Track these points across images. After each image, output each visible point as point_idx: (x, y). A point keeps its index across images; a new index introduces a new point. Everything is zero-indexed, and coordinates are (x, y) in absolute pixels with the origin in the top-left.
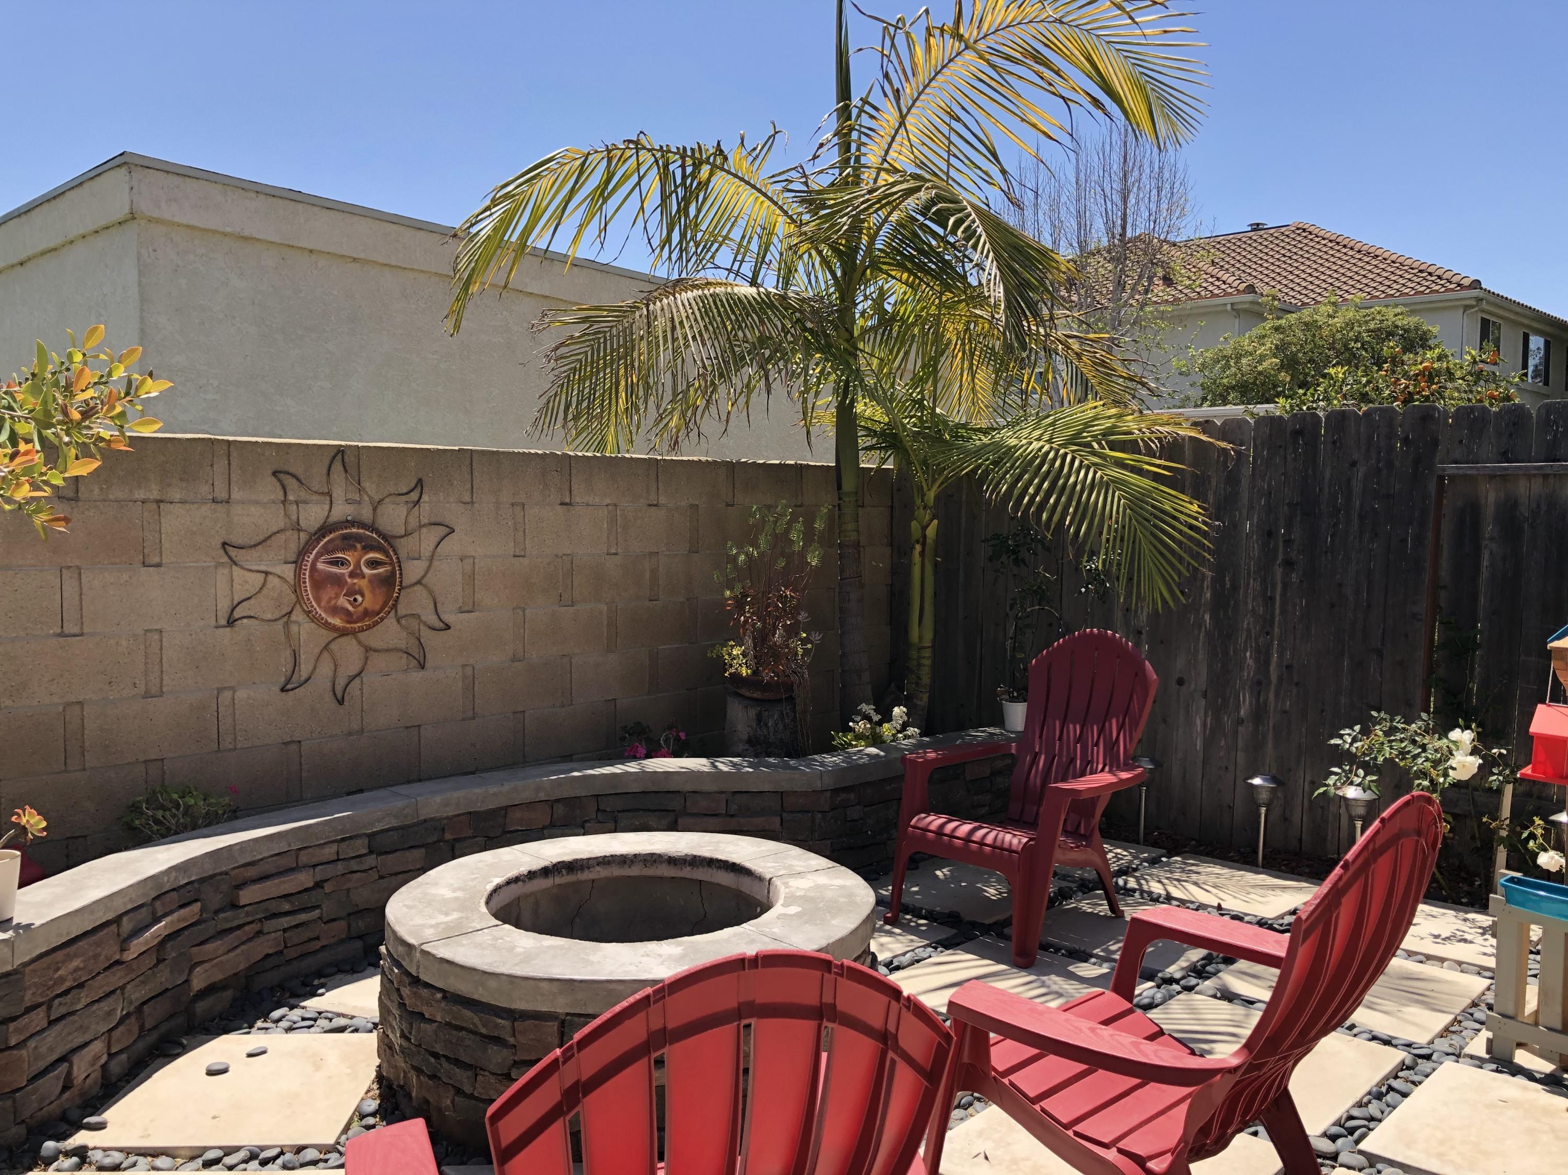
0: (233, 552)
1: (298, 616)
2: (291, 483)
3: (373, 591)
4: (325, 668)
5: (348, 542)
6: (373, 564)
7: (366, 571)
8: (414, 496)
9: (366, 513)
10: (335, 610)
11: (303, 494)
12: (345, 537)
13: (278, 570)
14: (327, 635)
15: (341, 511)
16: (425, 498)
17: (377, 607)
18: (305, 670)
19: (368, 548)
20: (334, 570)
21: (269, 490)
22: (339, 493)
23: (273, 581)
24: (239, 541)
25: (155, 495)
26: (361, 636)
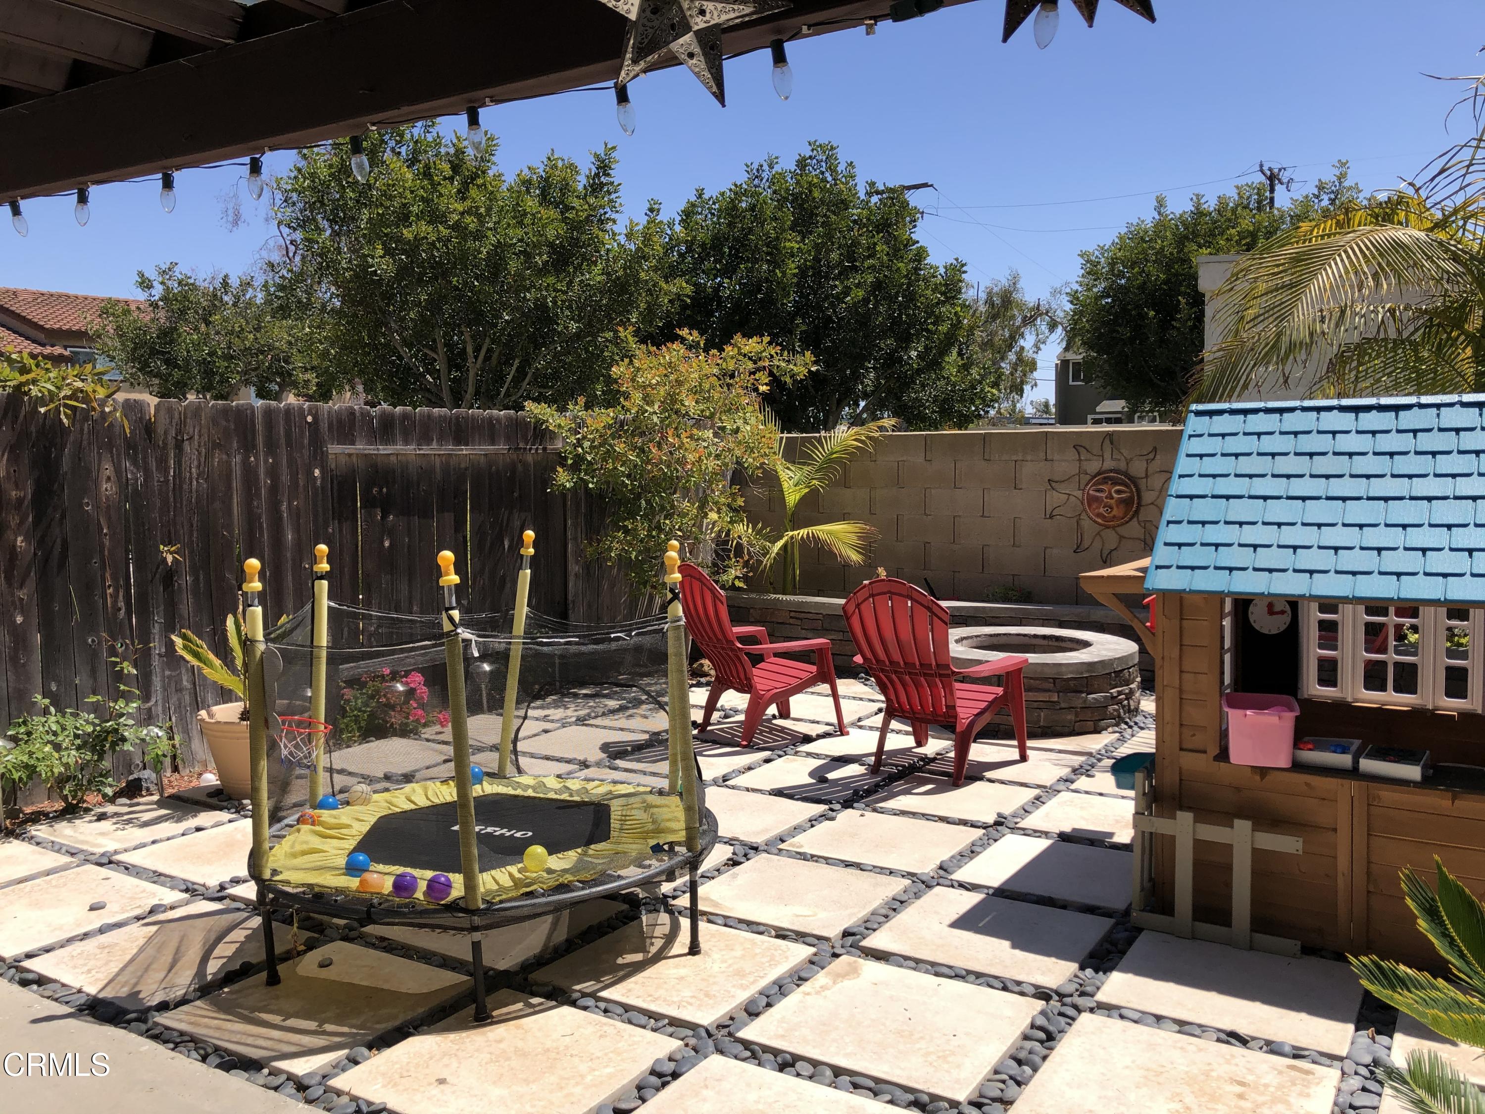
0: (1053, 484)
1: (1084, 516)
2: (1082, 450)
3: (1117, 506)
4: (1097, 544)
5: (1105, 481)
6: (1118, 492)
7: (1115, 495)
8: (1151, 456)
9: (1122, 466)
10: (1099, 515)
11: (1089, 456)
12: (1105, 478)
13: (1075, 493)
14: (1099, 528)
15: (1109, 464)
16: (1158, 457)
17: (1121, 515)
18: (1086, 544)
19: (1115, 483)
20: (1098, 494)
21: (1072, 454)
22: (1107, 455)
23: (1072, 499)
24: (1057, 479)
25: (1020, 458)
26: (1117, 529)
